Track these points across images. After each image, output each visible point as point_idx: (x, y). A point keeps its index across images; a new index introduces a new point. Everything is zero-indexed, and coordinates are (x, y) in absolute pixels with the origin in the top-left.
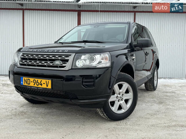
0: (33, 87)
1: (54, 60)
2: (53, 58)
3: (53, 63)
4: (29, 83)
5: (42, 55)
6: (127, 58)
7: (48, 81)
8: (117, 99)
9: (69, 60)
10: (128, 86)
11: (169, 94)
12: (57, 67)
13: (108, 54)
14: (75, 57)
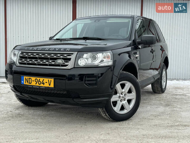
0: (34, 86)
1: (56, 59)
2: (55, 57)
3: (55, 61)
4: (30, 82)
5: (43, 54)
6: (130, 56)
7: (51, 80)
8: (120, 99)
9: (71, 58)
10: (131, 86)
11: (178, 97)
12: (58, 65)
13: (110, 53)
14: (78, 56)
